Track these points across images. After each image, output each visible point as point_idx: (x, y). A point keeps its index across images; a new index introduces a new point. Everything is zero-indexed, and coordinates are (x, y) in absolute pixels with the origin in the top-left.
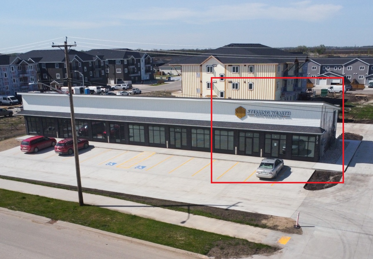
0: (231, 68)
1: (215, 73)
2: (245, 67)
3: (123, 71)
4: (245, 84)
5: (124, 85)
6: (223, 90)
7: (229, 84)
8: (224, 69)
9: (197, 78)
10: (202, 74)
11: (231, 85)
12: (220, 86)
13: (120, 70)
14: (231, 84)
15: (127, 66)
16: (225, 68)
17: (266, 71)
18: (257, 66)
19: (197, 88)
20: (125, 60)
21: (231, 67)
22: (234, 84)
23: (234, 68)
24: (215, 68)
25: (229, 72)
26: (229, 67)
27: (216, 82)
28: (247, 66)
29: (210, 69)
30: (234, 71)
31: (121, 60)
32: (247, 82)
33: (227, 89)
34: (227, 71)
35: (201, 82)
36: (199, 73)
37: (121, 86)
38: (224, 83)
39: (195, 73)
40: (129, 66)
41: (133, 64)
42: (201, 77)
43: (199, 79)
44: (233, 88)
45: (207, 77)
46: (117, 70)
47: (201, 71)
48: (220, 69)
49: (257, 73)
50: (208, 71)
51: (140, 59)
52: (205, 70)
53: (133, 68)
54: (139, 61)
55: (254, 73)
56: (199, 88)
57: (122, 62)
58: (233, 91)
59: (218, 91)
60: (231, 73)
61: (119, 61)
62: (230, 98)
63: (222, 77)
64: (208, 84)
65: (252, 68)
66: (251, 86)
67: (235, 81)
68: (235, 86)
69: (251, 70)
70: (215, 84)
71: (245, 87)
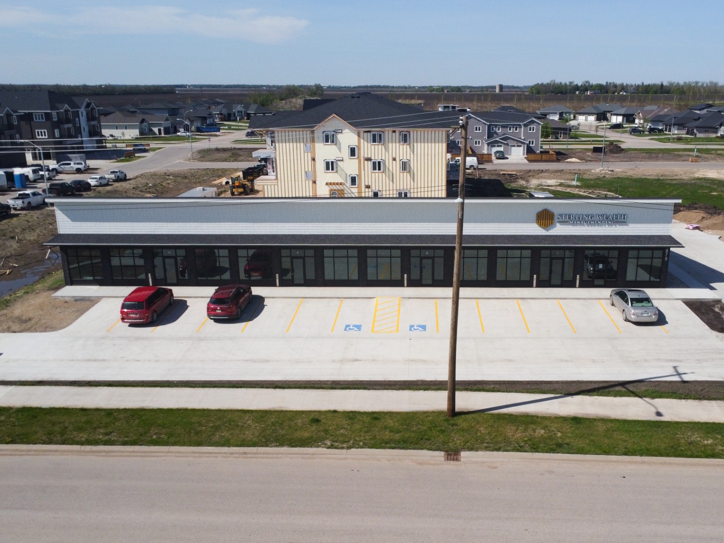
0: (370, 136)
1: (340, 143)
2: (394, 134)
3: (52, 135)
4: (394, 162)
5: (78, 164)
6: (354, 172)
7: (366, 162)
8: (357, 137)
9: (306, 154)
10: (314, 147)
11: (370, 164)
12: (350, 167)
13: (44, 132)
14: (369, 162)
15: (57, 124)
16: (359, 135)
17: (430, 140)
18: (414, 133)
19: (307, 170)
20: (54, 113)
21: (369, 134)
22: (374, 164)
23: (374, 136)
24: (339, 136)
25: (366, 143)
26: (366, 134)
27: (342, 160)
28: (397, 133)
29: (329, 139)
30: (374, 141)
31: (45, 113)
32: (398, 159)
33: (363, 172)
34: (362, 141)
35: (314, 159)
36: (308, 145)
37: (72, 165)
38: (357, 161)
39: (302, 144)
40: (61, 125)
41: (68, 121)
42: (313, 152)
43: (309, 154)
44: (374, 169)
45: (325, 152)
46: (38, 132)
47: (313, 141)
48: (348, 137)
49: (415, 144)
50: (327, 141)
51: (78, 111)
52: (321, 139)
53: (69, 129)
54: (76, 114)
55: (410, 143)
56: (310, 169)
57: (48, 116)
58: (373, 174)
59: (346, 175)
60: (369, 144)
61: (42, 115)
62: (368, 187)
63: (353, 152)
64: (327, 163)
65: (405, 136)
66: (405, 166)
67: (377, 158)
68: (377, 166)
69: (405, 139)
70: (339, 163)
71: (395, 167)
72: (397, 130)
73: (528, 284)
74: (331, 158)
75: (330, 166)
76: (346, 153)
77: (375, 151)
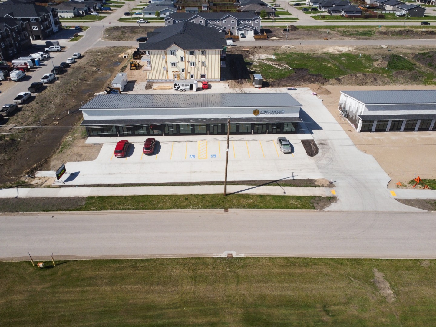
0: (189, 52)
1: (177, 55)
2: (199, 51)
3: (39, 28)
4: (199, 63)
5: (57, 47)
6: (183, 67)
7: (188, 63)
8: (184, 53)
9: (163, 60)
10: (166, 57)
11: (189, 64)
12: (181, 65)
13: (36, 27)
14: (189, 63)
15: (41, 23)
16: (185, 52)
17: (213, 54)
18: (207, 51)
19: (164, 66)
20: (39, 18)
21: (189, 51)
22: (191, 63)
23: (191, 52)
24: (177, 53)
25: (188, 55)
26: (187, 52)
27: (178, 62)
28: (200, 51)
29: (172, 53)
30: (191, 54)
32: (201, 62)
33: (187, 67)
34: (186, 54)
35: (166, 62)
36: (164, 56)
37: (55, 48)
38: (184, 63)
39: (161, 56)
40: (43, 23)
41: (46, 20)
42: (166, 59)
43: (165, 60)
44: (191, 65)
45: (171, 59)
46: (33, 27)
47: (166, 54)
48: (180, 53)
49: (208, 56)
50: (172, 54)
51: (49, 14)
52: (169, 54)
53: (46, 24)
54: (48, 16)
55: (205, 56)
56: (165, 66)
57: (37, 20)
58: (191, 68)
59: (180, 68)
60: (189, 56)
61: (34, 19)
62: (189, 73)
63: (182, 59)
64: (172, 64)
65: (204, 52)
66: (204, 64)
67: (192, 61)
68: (193, 64)
69: (203, 53)
70: (177, 63)
71: (199, 65)
72: (200, 50)
73: (250, 133)
74: (173, 62)
75: (173, 64)
76: (180, 59)
77: (191, 58)
